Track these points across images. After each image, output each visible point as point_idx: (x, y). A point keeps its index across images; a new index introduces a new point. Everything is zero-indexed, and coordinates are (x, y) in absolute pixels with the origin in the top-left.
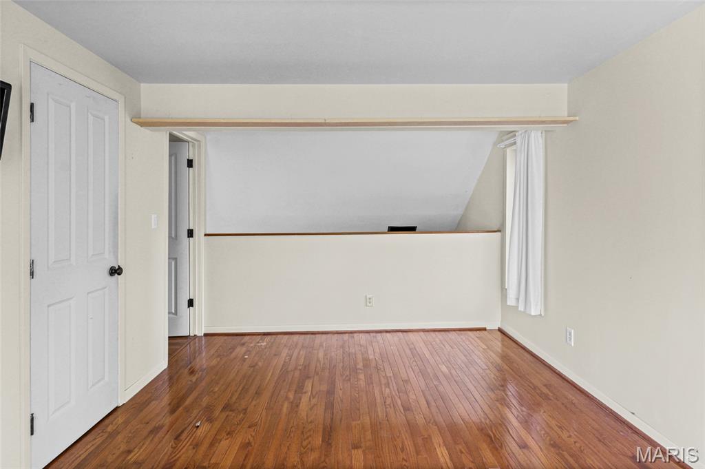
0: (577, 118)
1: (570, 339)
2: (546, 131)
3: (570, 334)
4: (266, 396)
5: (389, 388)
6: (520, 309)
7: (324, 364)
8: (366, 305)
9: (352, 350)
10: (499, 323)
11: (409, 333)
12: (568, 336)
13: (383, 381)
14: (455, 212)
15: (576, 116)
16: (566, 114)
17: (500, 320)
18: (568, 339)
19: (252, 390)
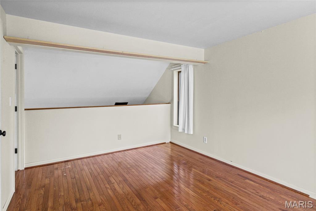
0: (209, 62)
1: (205, 141)
2: (194, 65)
3: (205, 139)
4: (95, 190)
5: (149, 172)
6: (185, 133)
7: (111, 169)
8: (118, 139)
9: (119, 161)
10: (170, 140)
11: (138, 149)
12: (204, 140)
13: (144, 170)
14: (143, 95)
15: (208, 61)
16: (204, 60)
17: (170, 138)
18: (204, 141)
19: (85, 189)
